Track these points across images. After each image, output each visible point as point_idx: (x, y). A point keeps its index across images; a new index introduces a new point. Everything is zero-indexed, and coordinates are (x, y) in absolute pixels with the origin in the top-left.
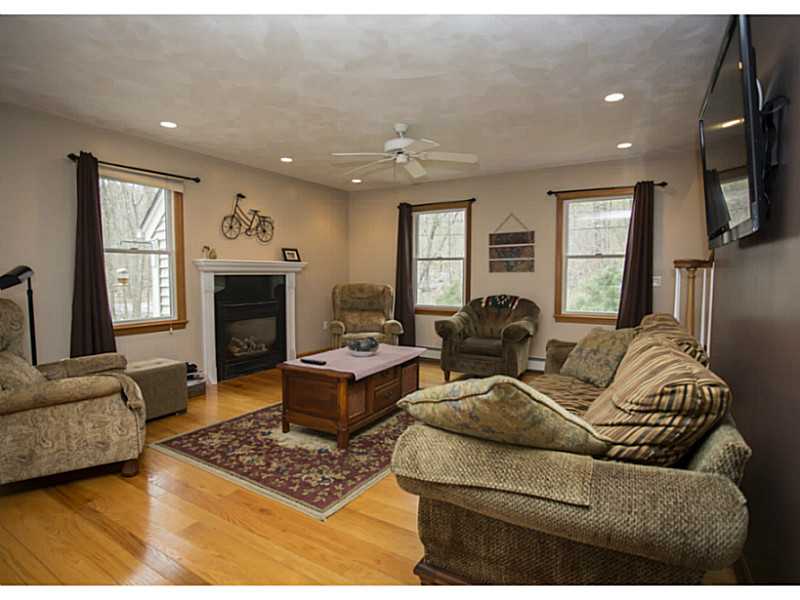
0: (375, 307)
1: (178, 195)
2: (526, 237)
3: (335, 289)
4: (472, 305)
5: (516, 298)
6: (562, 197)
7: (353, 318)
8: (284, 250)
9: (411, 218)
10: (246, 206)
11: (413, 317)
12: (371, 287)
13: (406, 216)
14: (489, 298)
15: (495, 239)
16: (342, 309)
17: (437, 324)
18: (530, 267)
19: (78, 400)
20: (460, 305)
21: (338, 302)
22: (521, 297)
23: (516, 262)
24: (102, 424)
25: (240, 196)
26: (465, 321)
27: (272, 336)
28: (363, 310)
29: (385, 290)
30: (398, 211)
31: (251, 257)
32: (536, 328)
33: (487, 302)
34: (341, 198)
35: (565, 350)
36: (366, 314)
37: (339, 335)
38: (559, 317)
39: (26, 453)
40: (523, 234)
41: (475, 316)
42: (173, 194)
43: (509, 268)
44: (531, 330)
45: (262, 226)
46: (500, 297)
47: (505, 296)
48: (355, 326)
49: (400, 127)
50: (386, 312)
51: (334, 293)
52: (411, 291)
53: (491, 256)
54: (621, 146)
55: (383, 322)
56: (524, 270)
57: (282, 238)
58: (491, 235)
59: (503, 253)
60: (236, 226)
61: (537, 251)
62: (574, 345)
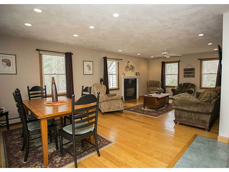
0: (157, 86)
1: (118, 63)
2: (193, 69)
3: (147, 81)
4: (180, 85)
5: (190, 83)
6: (201, 60)
7: (152, 88)
8: (136, 73)
9: (164, 65)
10: (129, 64)
11: (165, 88)
12: (156, 81)
13: (163, 64)
14: (184, 84)
15: (185, 70)
16: (149, 86)
17: (172, 89)
18: (194, 76)
19: (116, 100)
20: (176, 85)
21: (148, 84)
22: (192, 83)
23: (190, 75)
24: (119, 104)
25: (128, 62)
26: (178, 89)
27: (134, 92)
28: (154, 86)
29: (159, 82)
30: (161, 63)
31: (130, 75)
32: (195, 90)
33: (183, 84)
34: (147, 60)
35: (200, 94)
36: (154, 87)
37: (149, 92)
38: (201, 88)
39: (109, 107)
40: (192, 69)
41: (180, 88)
42: (117, 63)
43: (189, 77)
44: (194, 91)
45: (132, 68)
46: (186, 83)
47: (188, 83)
48: (152, 90)
49: (165, 50)
50: (159, 86)
51: (147, 82)
52: (165, 82)
53: (184, 74)
54: (215, 50)
55: (159, 89)
56: (192, 77)
57: (136, 70)
58: (184, 69)
59: (187, 73)
60: (128, 68)
61: (195, 73)
62: (201, 93)
